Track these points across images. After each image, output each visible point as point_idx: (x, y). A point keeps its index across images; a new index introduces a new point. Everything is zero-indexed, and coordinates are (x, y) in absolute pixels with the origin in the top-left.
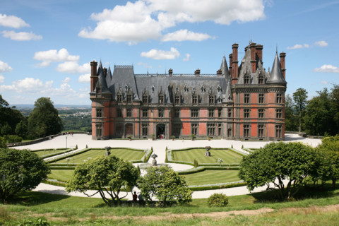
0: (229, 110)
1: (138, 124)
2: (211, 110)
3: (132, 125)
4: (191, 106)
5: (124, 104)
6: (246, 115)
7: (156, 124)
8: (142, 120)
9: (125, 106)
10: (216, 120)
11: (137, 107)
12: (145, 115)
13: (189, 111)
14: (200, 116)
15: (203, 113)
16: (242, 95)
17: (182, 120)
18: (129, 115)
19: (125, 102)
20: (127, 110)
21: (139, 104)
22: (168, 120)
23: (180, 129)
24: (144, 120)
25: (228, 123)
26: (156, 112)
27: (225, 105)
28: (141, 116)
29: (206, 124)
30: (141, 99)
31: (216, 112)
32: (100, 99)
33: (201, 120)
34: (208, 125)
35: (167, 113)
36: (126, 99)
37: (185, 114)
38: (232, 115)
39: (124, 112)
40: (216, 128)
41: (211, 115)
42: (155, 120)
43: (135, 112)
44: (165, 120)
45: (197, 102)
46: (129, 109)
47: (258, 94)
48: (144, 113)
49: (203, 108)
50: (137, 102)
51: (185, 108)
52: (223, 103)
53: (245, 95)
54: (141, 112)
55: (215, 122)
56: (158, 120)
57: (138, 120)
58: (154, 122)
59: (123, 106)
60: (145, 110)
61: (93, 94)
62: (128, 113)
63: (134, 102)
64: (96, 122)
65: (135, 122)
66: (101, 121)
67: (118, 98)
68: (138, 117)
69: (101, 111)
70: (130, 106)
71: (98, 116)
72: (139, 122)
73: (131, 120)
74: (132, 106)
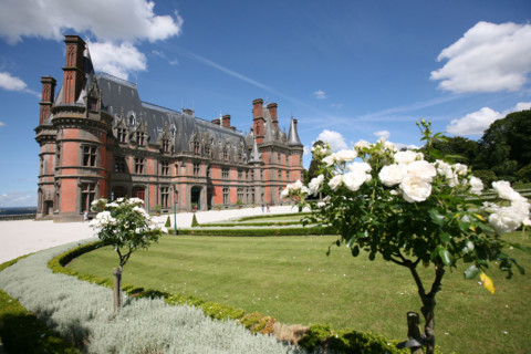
0: (261, 172)
1: (155, 187)
2: (240, 170)
3: (142, 189)
4: (221, 163)
5: (132, 147)
6: (279, 176)
7: (190, 186)
8: (161, 180)
9: (133, 152)
10: (244, 184)
11: (154, 156)
12: (165, 170)
13: (220, 171)
14: (230, 178)
15: (234, 175)
17: (213, 182)
18: (139, 168)
19: (133, 143)
20: (137, 160)
21: (158, 151)
22: (204, 181)
23: (211, 195)
24: (164, 180)
25: (262, 186)
26: (190, 166)
27: (256, 166)
28: (160, 174)
29: (236, 189)
30: (160, 144)
31: (244, 174)
33: (231, 183)
34: (238, 190)
35: (203, 170)
36: (134, 138)
37: (215, 175)
39: (131, 161)
40: (244, 193)
41: (240, 176)
42: (188, 180)
43: (151, 165)
44: (201, 181)
45: (227, 158)
46: (140, 157)
48: (163, 169)
49: (233, 167)
50: (157, 147)
51: (216, 166)
52: (252, 164)
53: (278, 155)
54: (160, 165)
55: (243, 186)
56: (193, 180)
57: (154, 180)
58: (188, 183)
59: (129, 152)
60: (165, 162)
61: (75, 109)
62: (137, 166)
63: (150, 146)
64: (81, 178)
65: (151, 183)
66: (94, 175)
67: (119, 135)
68: (155, 173)
69: (93, 151)
70: (142, 151)
71: (85, 163)
72: (156, 183)
73: (143, 179)
74: (146, 152)
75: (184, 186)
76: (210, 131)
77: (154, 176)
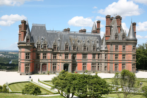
0: (106, 55)
1: (50, 64)
2: (94, 54)
3: (46, 64)
4: (83, 52)
5: (42, 50)
6: (116, 58)
7: (63, 64)
8: (53, 61)
9: (42, 52)
10: (97, 61)
11: (50, 52)
12: (55, 57)
13: (82, 56)
14: (88, 59)
15: (90, 57)
16: (114, 46)
17: (77, 61)
18: (44, 57)
19: (42, 49)
20: (44, 54)
21: (52, 50)
22: (71, 61)
23: (76, 67)
24: (54, 61)
25: (105, 63)
26: (64, 56)
27: (103, 52)
28: (52, 59)
30: (53, 47)
31: (97, 56)
32: (29, 46)
33: (88, 61)
34: (92, 64)
35: (70, 57)
36: (43, 46)
37: (79, 57)
38: (107, 58)
39: (41, 55)
40: (97, 65)
41: (94, 57)
42: (63, 61)
43: (49, 56)
44: (69, 61)
45: (86, 50)
46: (45, 54)
47: (122, 46)
48: (54, 57)
49: (90, 53)
50: (51, 49)
51: (79, 53)
53: (116, 46)
54: (53, 55)
55: (96, 62)
56: (65, 61)
57: (50, 61)
58: (62, 63)
59: (41, 52)
60: (55, 54)
61: (23, 43)
62: (44, 56)
63: (48, 49)
64: (25, 63)
65: (48, 62)
66: (29, 62)
67: (38, 46)
68: (50, 59)
69: (28, 55)
70: (45, 51)
71: (26, 59)
72: (51, 62)
73: (46, 61)
74: (47, 51)
75: (61, 63)
76: (79, 37)
77: (50, 60)
